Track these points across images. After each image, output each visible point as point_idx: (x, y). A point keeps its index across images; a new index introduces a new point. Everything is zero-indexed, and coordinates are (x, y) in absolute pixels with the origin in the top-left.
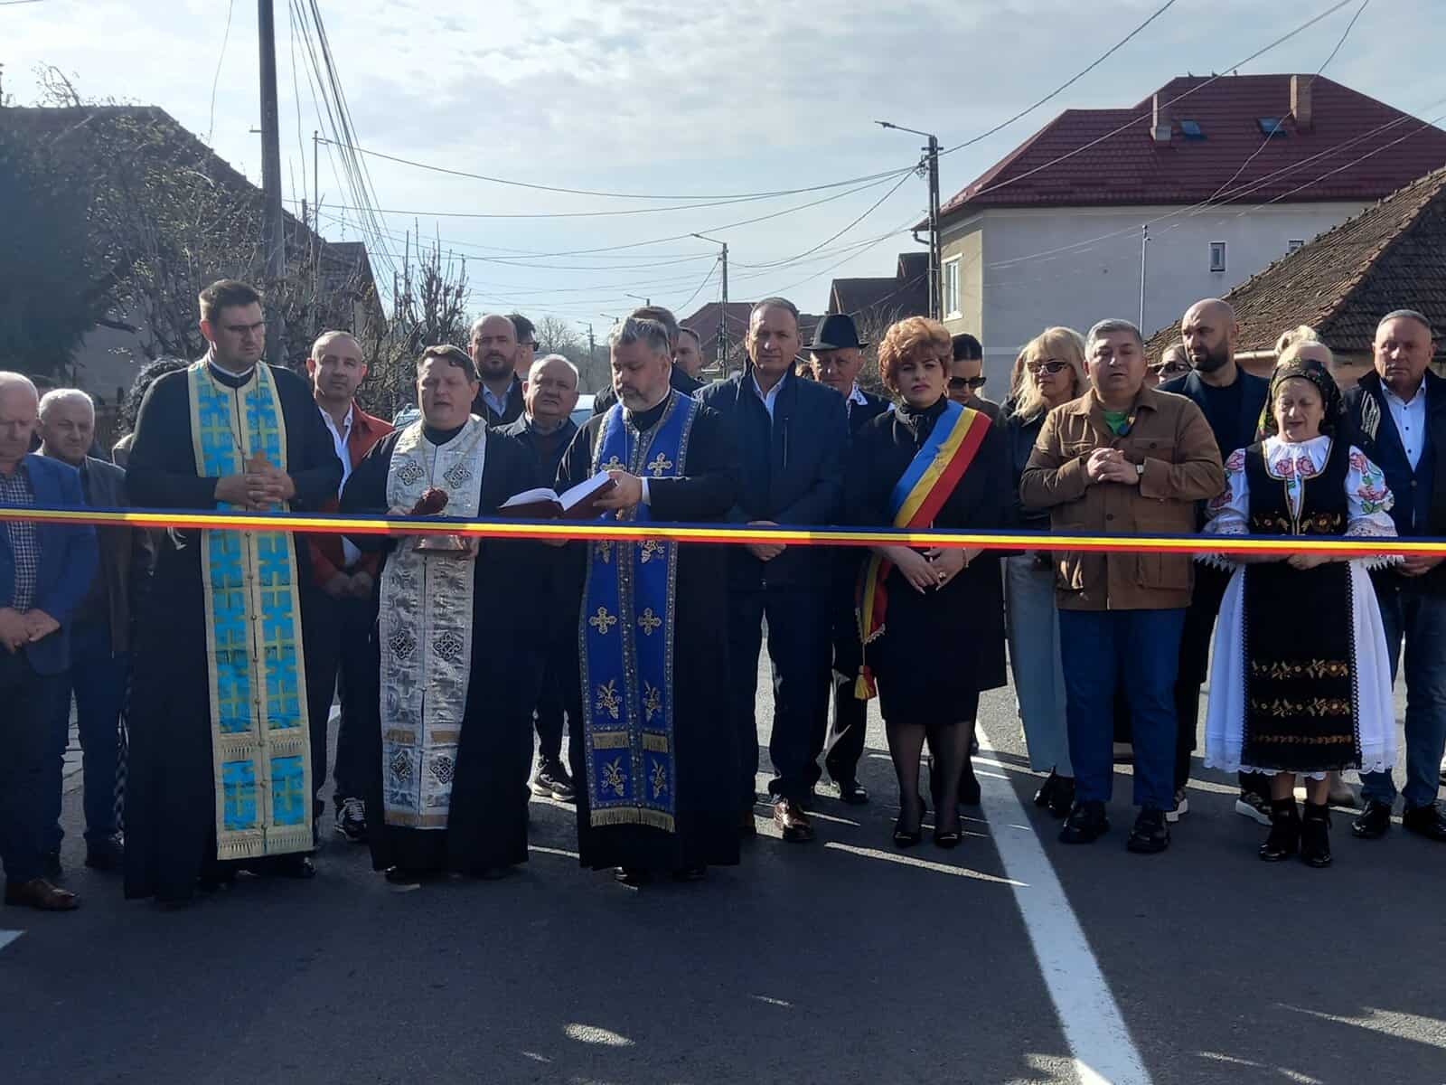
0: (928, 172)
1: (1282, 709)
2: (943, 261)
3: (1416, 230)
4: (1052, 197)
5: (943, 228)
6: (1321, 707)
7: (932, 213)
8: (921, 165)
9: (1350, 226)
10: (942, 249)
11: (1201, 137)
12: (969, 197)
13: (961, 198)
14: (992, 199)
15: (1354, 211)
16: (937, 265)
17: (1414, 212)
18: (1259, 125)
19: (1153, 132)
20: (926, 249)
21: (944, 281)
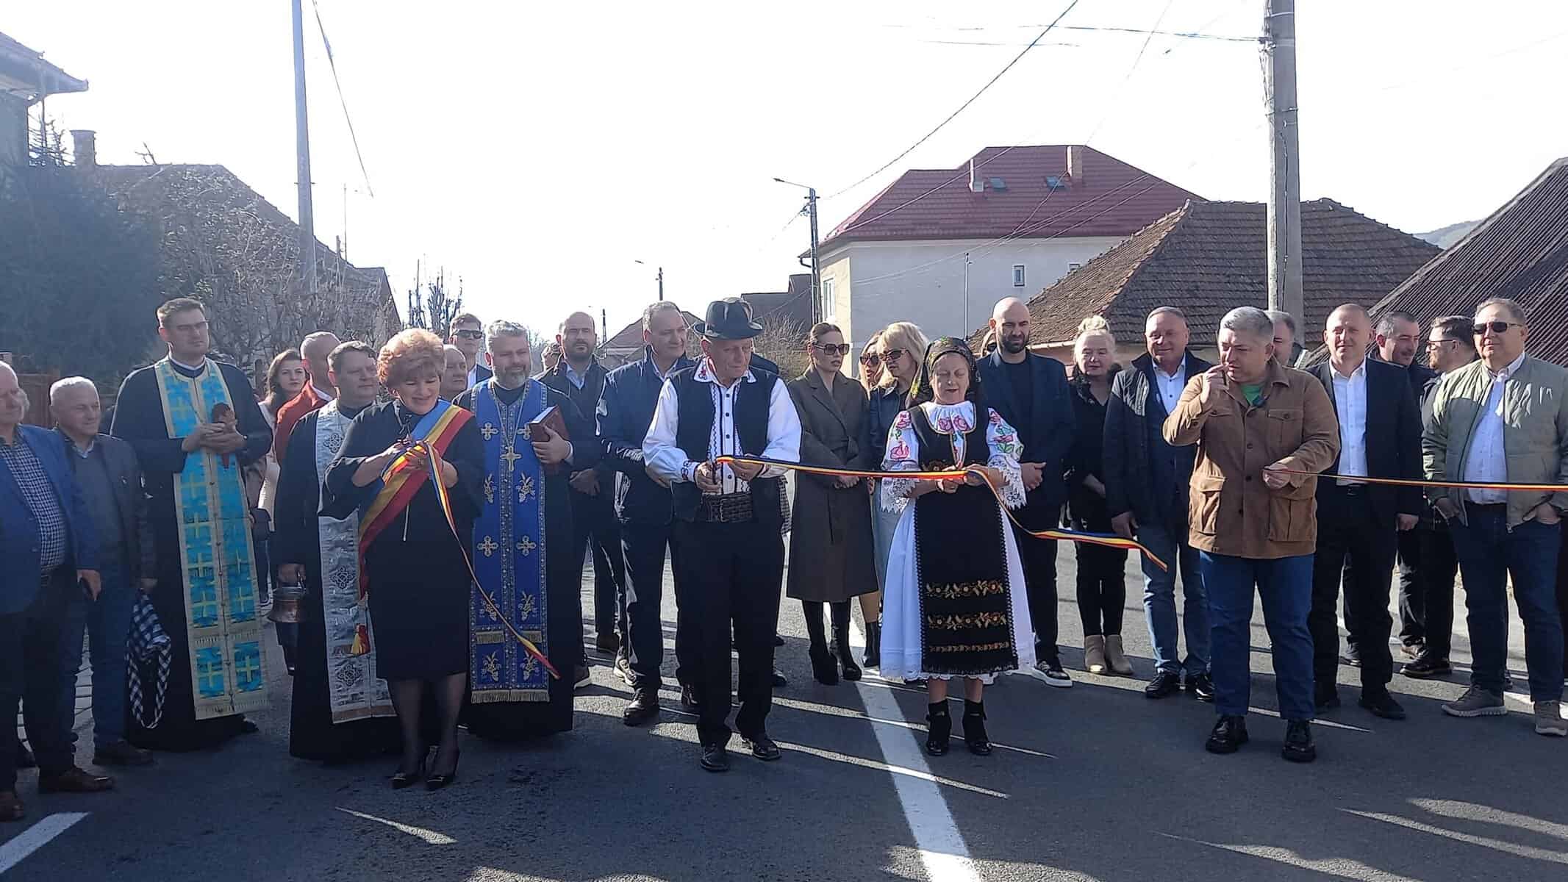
0: (809, 215)
1: (955, 622)
2: (822, 280)
3: (1158, 256)
4: (899, 233)
5: (821, 255)
6: (985, 619)
7: (812, 245)
8: (804, 209)
9: (1112, 253)
10: (821, 271)
11: (1005, 190)
12: (839, 233)
13: (833, 234)
14: (857, 234)
15: (1116, 242)
16: (817, 281)
17: (1157, 243)
18: (1046, 182)
19: (971, 185)
20: (809, 271)
21: (822, 294)
